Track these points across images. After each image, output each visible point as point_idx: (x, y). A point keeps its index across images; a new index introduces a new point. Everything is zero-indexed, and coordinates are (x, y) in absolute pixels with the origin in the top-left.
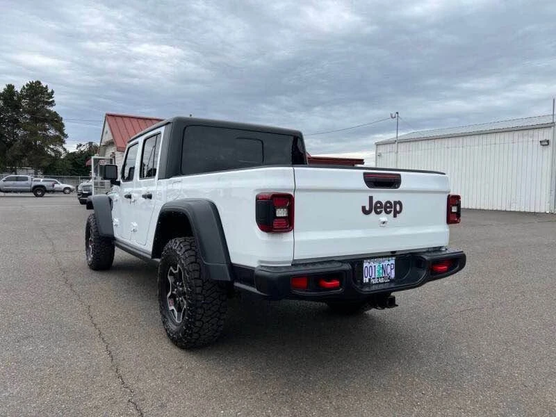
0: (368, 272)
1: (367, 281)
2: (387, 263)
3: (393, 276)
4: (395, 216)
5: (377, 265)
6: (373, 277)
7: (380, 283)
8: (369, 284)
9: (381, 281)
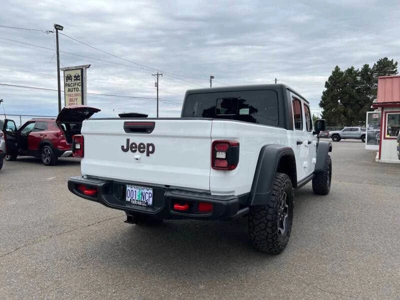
0: (130, 194)
1: (129, 200)
2: (145, 191)
3: (150, 202)
4: (148, 155)
5: (137, 191)
6: (134, 198)
7: (138, 205)
8: (129, 203)
9: (140, 203)
